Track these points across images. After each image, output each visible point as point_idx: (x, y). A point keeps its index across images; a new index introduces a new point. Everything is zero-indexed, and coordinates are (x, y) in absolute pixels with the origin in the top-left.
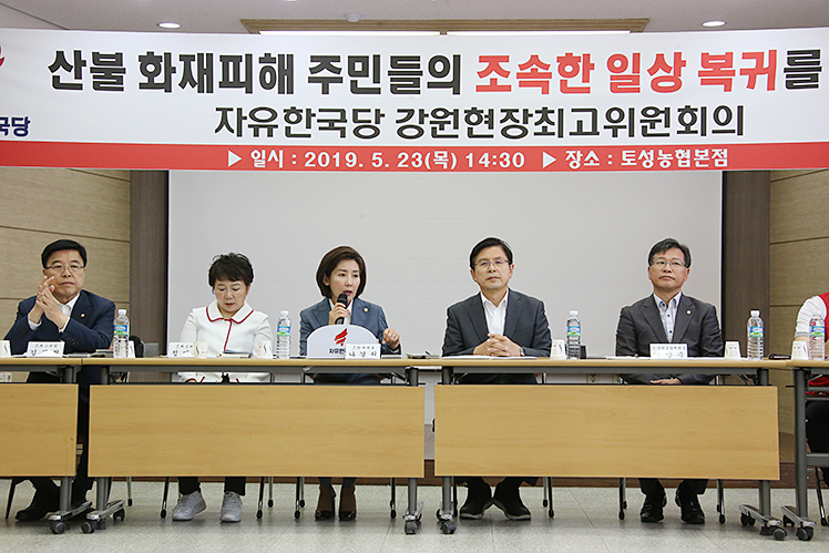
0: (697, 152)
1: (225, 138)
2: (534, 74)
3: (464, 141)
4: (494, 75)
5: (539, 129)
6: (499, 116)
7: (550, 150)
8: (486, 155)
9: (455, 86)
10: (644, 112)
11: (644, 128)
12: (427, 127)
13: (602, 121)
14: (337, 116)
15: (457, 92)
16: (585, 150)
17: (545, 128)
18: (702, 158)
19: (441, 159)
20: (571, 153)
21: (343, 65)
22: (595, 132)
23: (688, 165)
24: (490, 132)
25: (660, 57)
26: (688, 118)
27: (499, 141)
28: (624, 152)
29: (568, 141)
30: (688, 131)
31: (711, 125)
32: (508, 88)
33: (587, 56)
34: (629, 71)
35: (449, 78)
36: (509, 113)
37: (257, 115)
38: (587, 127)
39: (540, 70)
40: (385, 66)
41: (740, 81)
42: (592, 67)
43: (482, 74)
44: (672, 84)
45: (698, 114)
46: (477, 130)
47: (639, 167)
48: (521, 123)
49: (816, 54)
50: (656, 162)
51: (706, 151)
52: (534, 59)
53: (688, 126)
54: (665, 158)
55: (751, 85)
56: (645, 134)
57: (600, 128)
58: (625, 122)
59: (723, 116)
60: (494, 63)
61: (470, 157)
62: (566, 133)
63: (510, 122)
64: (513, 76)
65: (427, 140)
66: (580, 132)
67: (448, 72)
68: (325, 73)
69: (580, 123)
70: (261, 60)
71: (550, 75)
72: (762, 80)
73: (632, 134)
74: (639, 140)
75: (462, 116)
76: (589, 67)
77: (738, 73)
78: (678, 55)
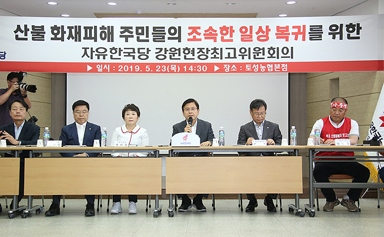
0: (275, 65)
1: (86, 60)
2: (210, 34)
3: (183, 61)
4: (194, 34)
5: (213, 56)
6: (196, 51)
7: (217, 64)
8: (192, 67)
9: (179, 39)
10: (254, 49)
11: (255, 56)
12: (168, 55)
13: (238, 53)
14: (132, 51)
15: (180, 41)
16: (231, 64)
17: (215, 56)
18: (277, 68)
19: (173, 68)
20: (226, 66)
21: (134, 30)
22: (235, 57)
23: (272, 71)
24: (193, 57)
25: (260, 28)
26: (272, 52)
27: (197, 61)
28: (247, 65)
29: (224, 61)
30: (272, 57)
31: (281, 54)
32: (200, 40)
33: (231, 27)
34: (248, 33)
35: (177, 36)
36: (201, 50)
37: (99, 50)
38: (232, 55)
39: (213, 33)
40: (151, 31)
41: (291, 37)
42: (234, 31)
43: (190, 34)
44: (265, 38)
45: (276, 50)
46: (188, 56)
47: (252, 71)
48: (205, 54)
49: (321, 27)
50: (259, 69)
51: (279, 65)
52: (211, 28)
53: (272, 55)
54: (263, 68)
55: (296, 39)
56: (255, 58)
57: (237, 56)
58: (247, 53)
59: (285, 51)
60: (194, 30)
61: (185, 67)
62: (223, 57)
63: (201, 53)
64: (202, 35)
65: (168, 60)
66: (229, 57)
67: (176, 33)
68: (127, 34)
69: (229, 54)
70: (101, 28)
71: (217, 35)
72: (300, 37)
73: (249, 58)
74: (252, 60)
75: (182, 51)
76: (232, 31)
77: (291, 34)
78: (267, 27)
